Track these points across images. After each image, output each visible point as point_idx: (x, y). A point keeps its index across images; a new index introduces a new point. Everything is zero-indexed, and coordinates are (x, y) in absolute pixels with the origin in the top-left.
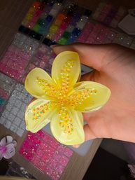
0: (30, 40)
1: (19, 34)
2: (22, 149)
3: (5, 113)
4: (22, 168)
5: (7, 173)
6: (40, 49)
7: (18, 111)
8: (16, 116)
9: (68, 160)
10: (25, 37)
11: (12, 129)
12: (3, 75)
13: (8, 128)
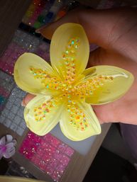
0: (30, 38)
1: (19, 31)
2: (22, 148)
3: (5, 112)
4: (22, 168)
5: (7, 173)
6: (41, 47)
7: (19, 110)
8: (16, 115)
9: (69, 159)
10: (25, 34)
11: (11, 128)
12: (2, 73)
13: (8, 127)
